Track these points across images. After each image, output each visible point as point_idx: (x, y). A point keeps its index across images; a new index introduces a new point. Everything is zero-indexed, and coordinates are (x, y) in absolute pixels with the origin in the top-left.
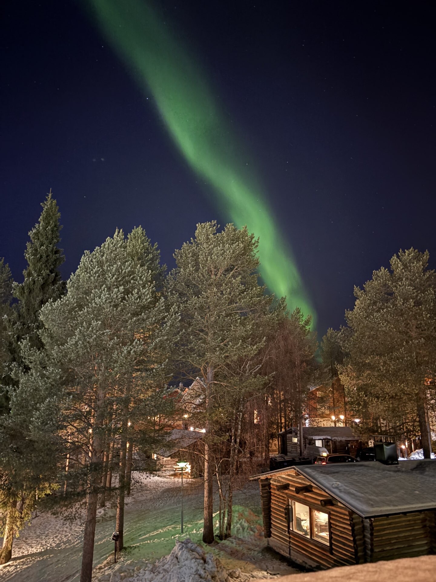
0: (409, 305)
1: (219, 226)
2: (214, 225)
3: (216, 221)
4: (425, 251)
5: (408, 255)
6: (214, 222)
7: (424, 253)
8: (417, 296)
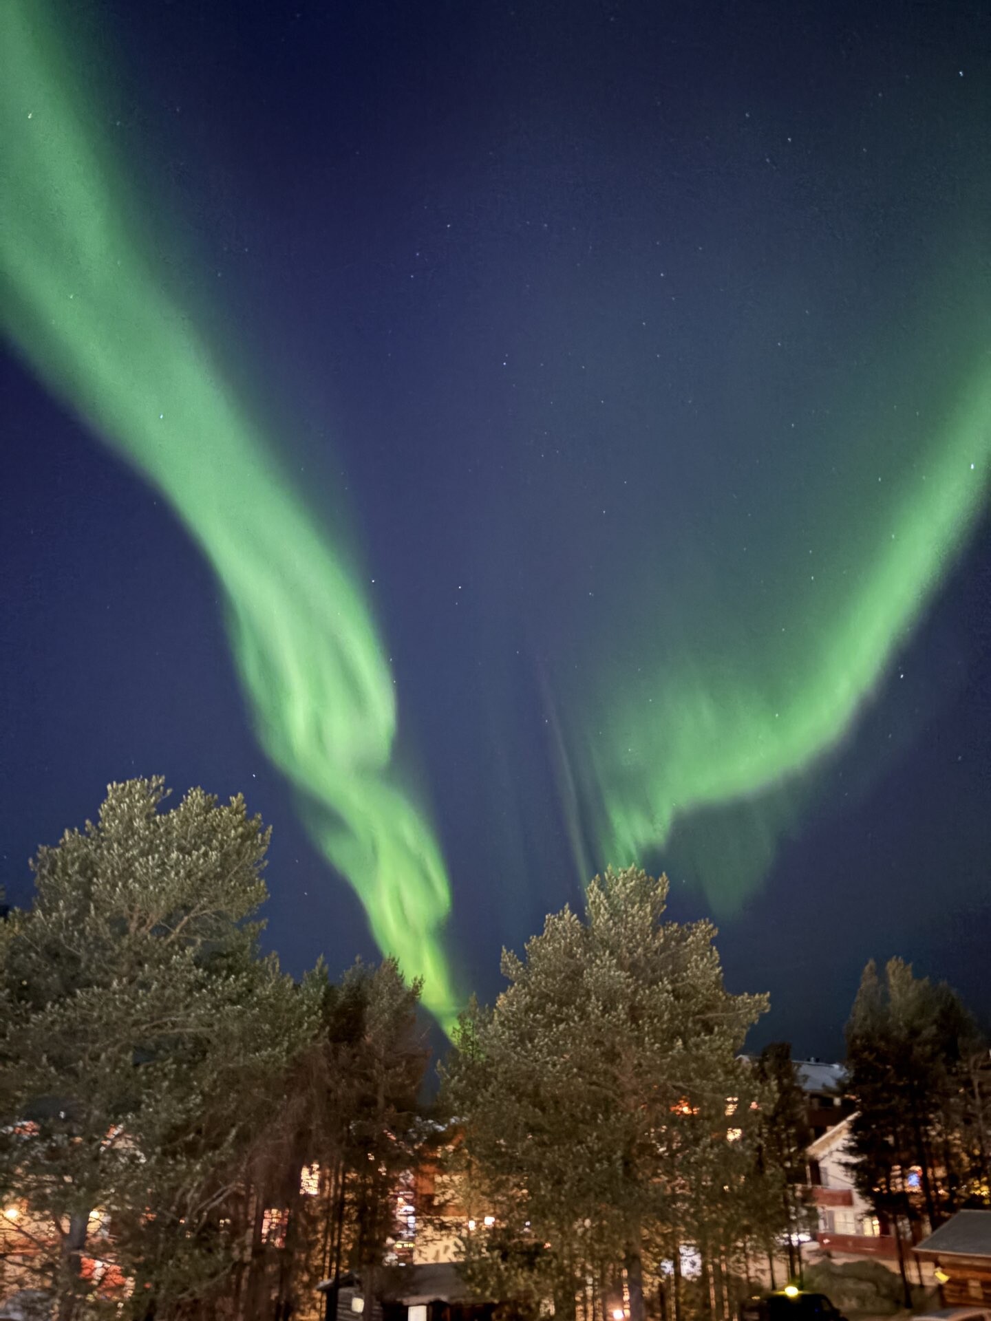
0: (614, 1017)
1: (169, 791)
2: (157, 788)
3: (163, 777)
4: (661, 875)
5: (624, 884)
6: (157, 781)
7: (657, 881)
8: (635, 992)
